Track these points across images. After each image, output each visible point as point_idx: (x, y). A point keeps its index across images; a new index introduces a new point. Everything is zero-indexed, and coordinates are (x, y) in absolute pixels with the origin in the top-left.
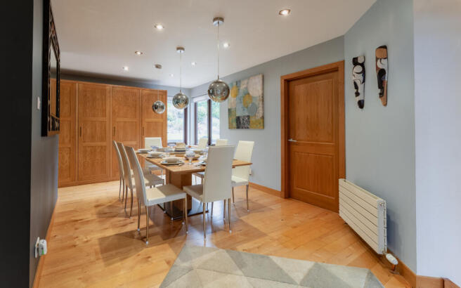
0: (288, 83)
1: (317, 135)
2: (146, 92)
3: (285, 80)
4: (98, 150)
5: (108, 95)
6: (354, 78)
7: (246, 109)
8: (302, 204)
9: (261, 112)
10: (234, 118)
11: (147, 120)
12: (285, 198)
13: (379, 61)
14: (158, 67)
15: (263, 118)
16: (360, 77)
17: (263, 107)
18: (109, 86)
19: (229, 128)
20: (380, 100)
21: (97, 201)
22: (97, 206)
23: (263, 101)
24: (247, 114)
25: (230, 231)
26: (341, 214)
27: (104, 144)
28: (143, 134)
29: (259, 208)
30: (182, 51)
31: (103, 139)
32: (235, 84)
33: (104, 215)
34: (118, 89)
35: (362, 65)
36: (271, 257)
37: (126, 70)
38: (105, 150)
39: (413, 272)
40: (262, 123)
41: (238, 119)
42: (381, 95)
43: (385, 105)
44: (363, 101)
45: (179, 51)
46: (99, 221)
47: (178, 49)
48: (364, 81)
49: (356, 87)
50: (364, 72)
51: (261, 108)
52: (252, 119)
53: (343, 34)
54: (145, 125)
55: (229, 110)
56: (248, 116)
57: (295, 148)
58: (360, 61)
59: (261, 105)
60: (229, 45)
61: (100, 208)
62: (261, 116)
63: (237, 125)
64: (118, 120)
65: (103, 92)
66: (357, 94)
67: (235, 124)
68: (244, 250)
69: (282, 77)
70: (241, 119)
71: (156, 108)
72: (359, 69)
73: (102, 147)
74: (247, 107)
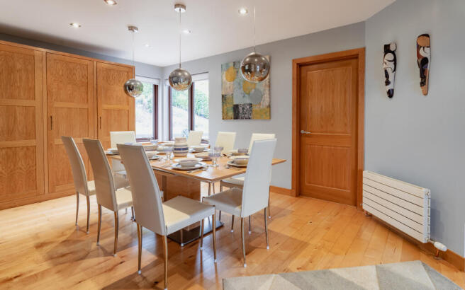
0: (301, 66)
1: (332, 125)
2: (103, 65)
3: (298, 64)
4: (21, 154)
5: (38, 65)
6: (385, 66)
7: (246, 95)
8: (317, 201)
9: (267, 99)
10: (230, 107)
11: (105, 106)
12: (297, 196)
13: (422, 49)
14: (131, 28)
15: (269, 106)
16: (392, 65)
17: (270, 94)
18: (40, 51)
19: (223, 119)
20: (420, 89)
21: (36, 236)
22: (39, 246)
23: (269, 86)
24: (248, 101)
25: (268, 248)
26: (365, 207)
27: (32, 143)
28: (99, 127)
29: (279, 212)
30: (183, 10)
31: (31, 134)
32: (232, 65)
33: (61, 260)
34: (55, 56)
35: (393, 53)
36: (333, 270)
37: (74, 29)
38: (34, 152)
39: (461, 255)
40: (268, 113)
41: (236, 107)
42: (423, 84)
43: (426, 94)
44: (393, 90)
45: (177, 9)
46: (59, 272)
47: (177, 5)
48: (395, 70)
49: (387, 76)
50: (395, 61)
51: (267, 96)
52: (255, 108)
53: (363, 20)
54: (102, 114)
55: (223, 96)
56: (251, 105)
57: (306, 141)
58: (392, 48)
59: (267, 92)
60: (247, 12)
61: (47, 248)
62: (267, 104)
63: (235, 115)
64: (57, 104)
65: (30, 59)
66: (388, 83)
67: (231, 114)
68: (298, 269)
69: (293, 61)
70: (240, 108)
71: (130, 89)
72: (390, 56)
73: (28, 148)
74: (249, 94)
